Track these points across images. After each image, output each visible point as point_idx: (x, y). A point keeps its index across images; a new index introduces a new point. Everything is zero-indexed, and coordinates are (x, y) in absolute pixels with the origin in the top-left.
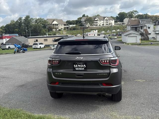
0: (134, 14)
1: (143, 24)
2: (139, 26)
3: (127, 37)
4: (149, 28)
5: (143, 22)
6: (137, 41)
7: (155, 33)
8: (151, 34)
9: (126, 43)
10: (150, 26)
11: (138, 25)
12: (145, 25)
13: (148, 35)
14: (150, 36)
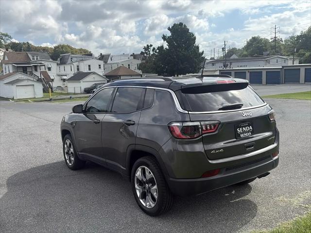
0: (2, 41)
1: (37, 62)
2: (32, 65)
3: (14, 87)
4: (49, 69)
5: (35, 58)
6: (35, 93)
7: (62, 79)
8: (54, 80)
9: (13, 99)
10: (50, 66)
11: (29, 63)
12: (41, 63)
13: (51, 83)
14: (54, 85)
